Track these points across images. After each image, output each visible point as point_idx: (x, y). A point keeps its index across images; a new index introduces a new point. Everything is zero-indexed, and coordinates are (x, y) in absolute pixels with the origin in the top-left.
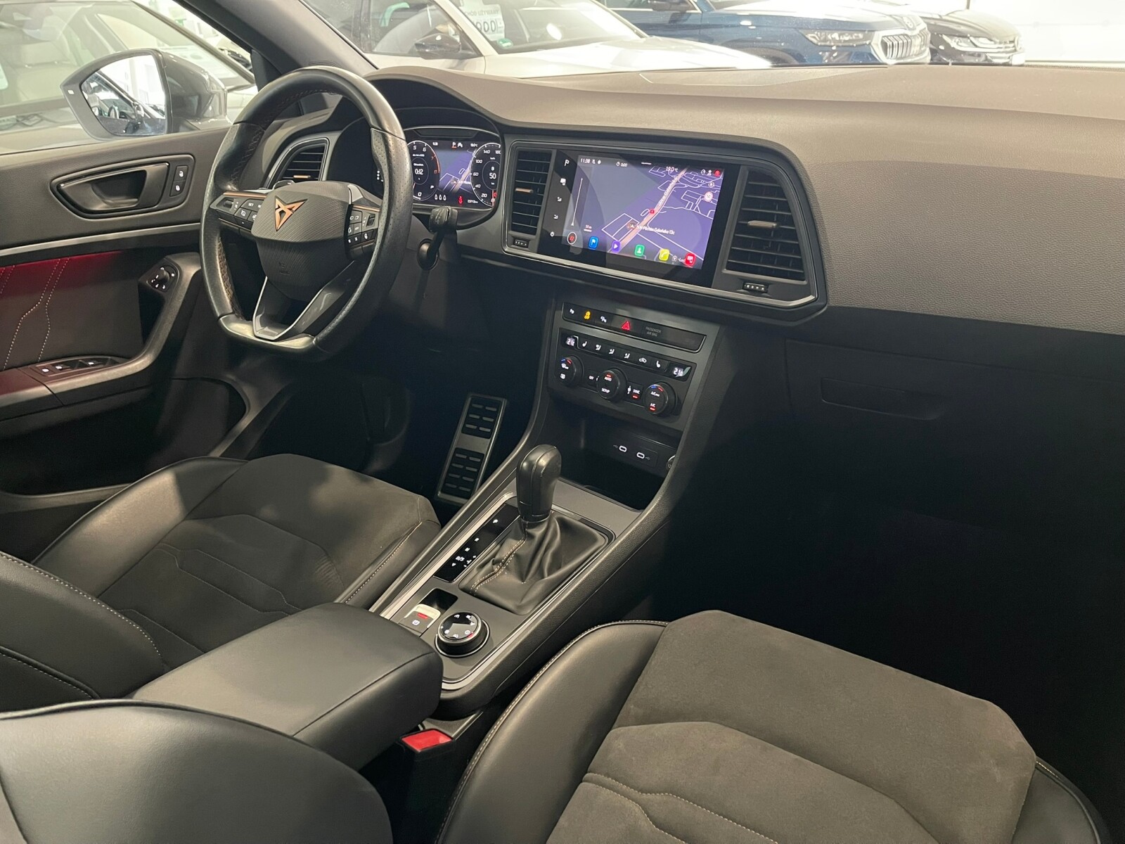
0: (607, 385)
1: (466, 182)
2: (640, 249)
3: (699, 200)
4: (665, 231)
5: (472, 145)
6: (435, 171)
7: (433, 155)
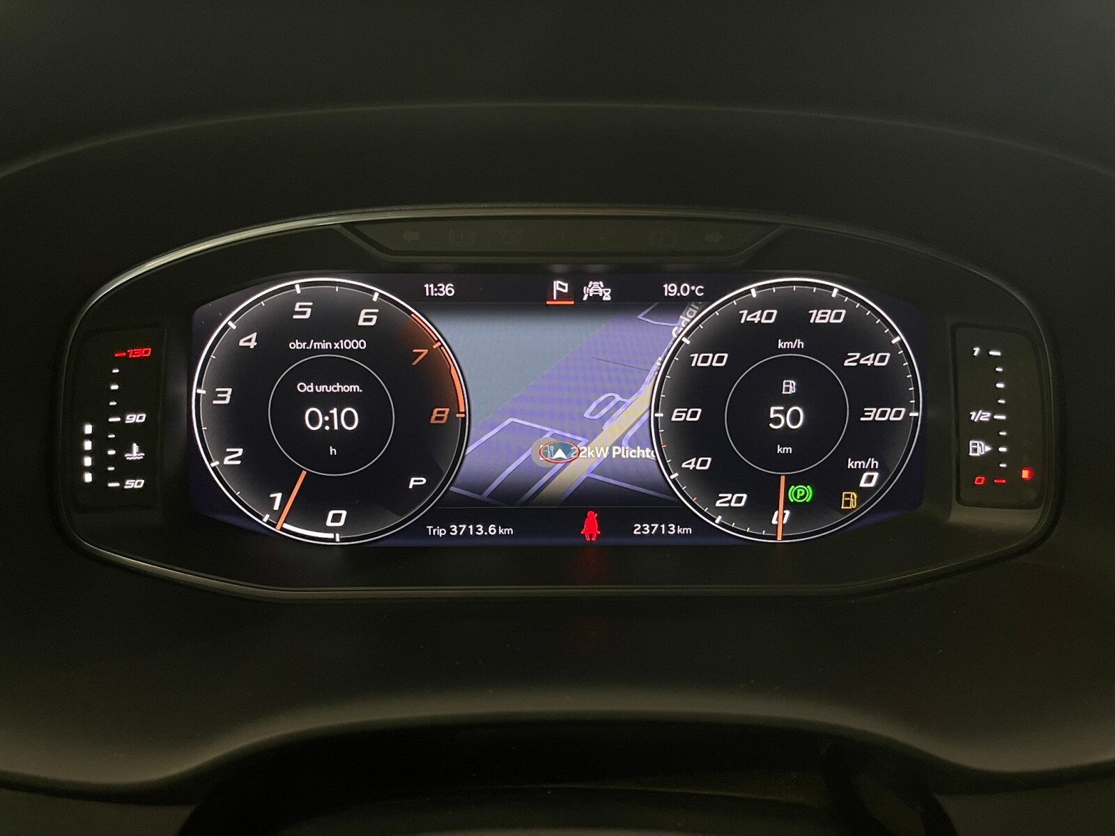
1: (626, 452)
5: (670, 289)
6: (439, 414)
7: (426, 341)
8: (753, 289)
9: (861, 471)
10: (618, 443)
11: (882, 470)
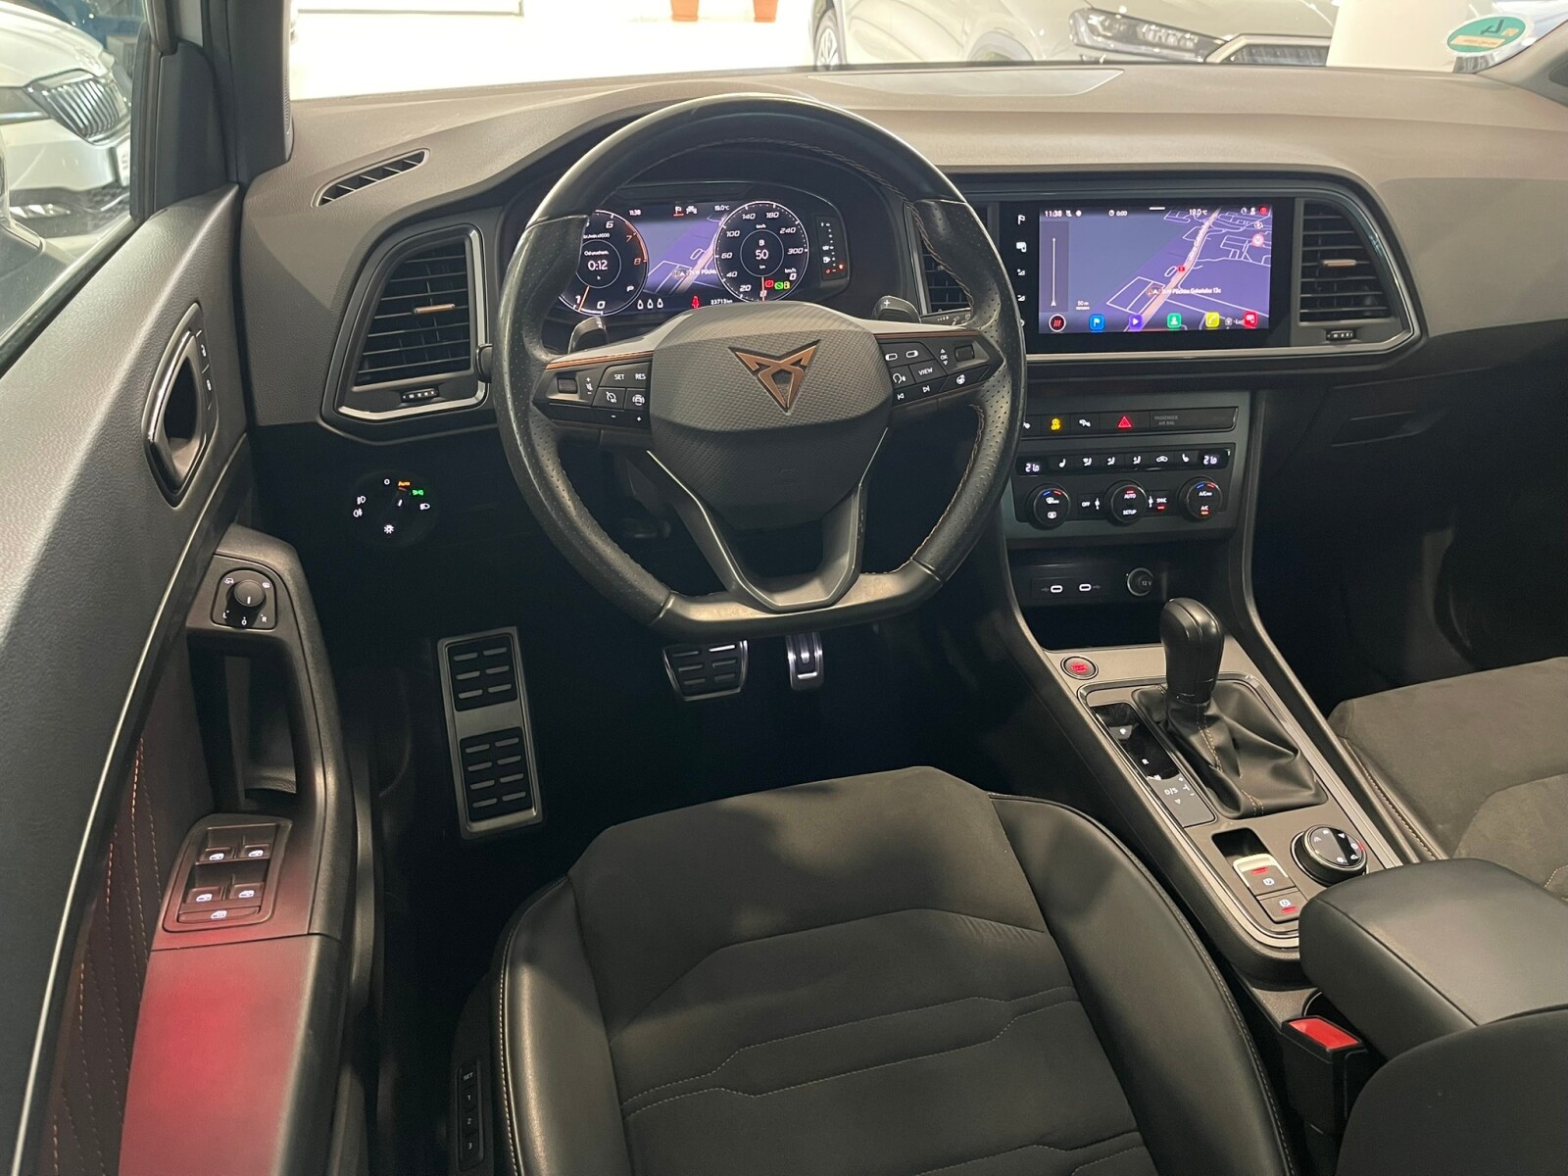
0: (1130, 504)
1: (706, 272)
2: (1174, 319)
3: (1246, 246)
4: (1208, 291)
5: (717, 208)
6: (637, 260)
7: (632, 233)
8: (746, 206)
9: (789, 274)
10: (703, 268)
11: (797, 273)
